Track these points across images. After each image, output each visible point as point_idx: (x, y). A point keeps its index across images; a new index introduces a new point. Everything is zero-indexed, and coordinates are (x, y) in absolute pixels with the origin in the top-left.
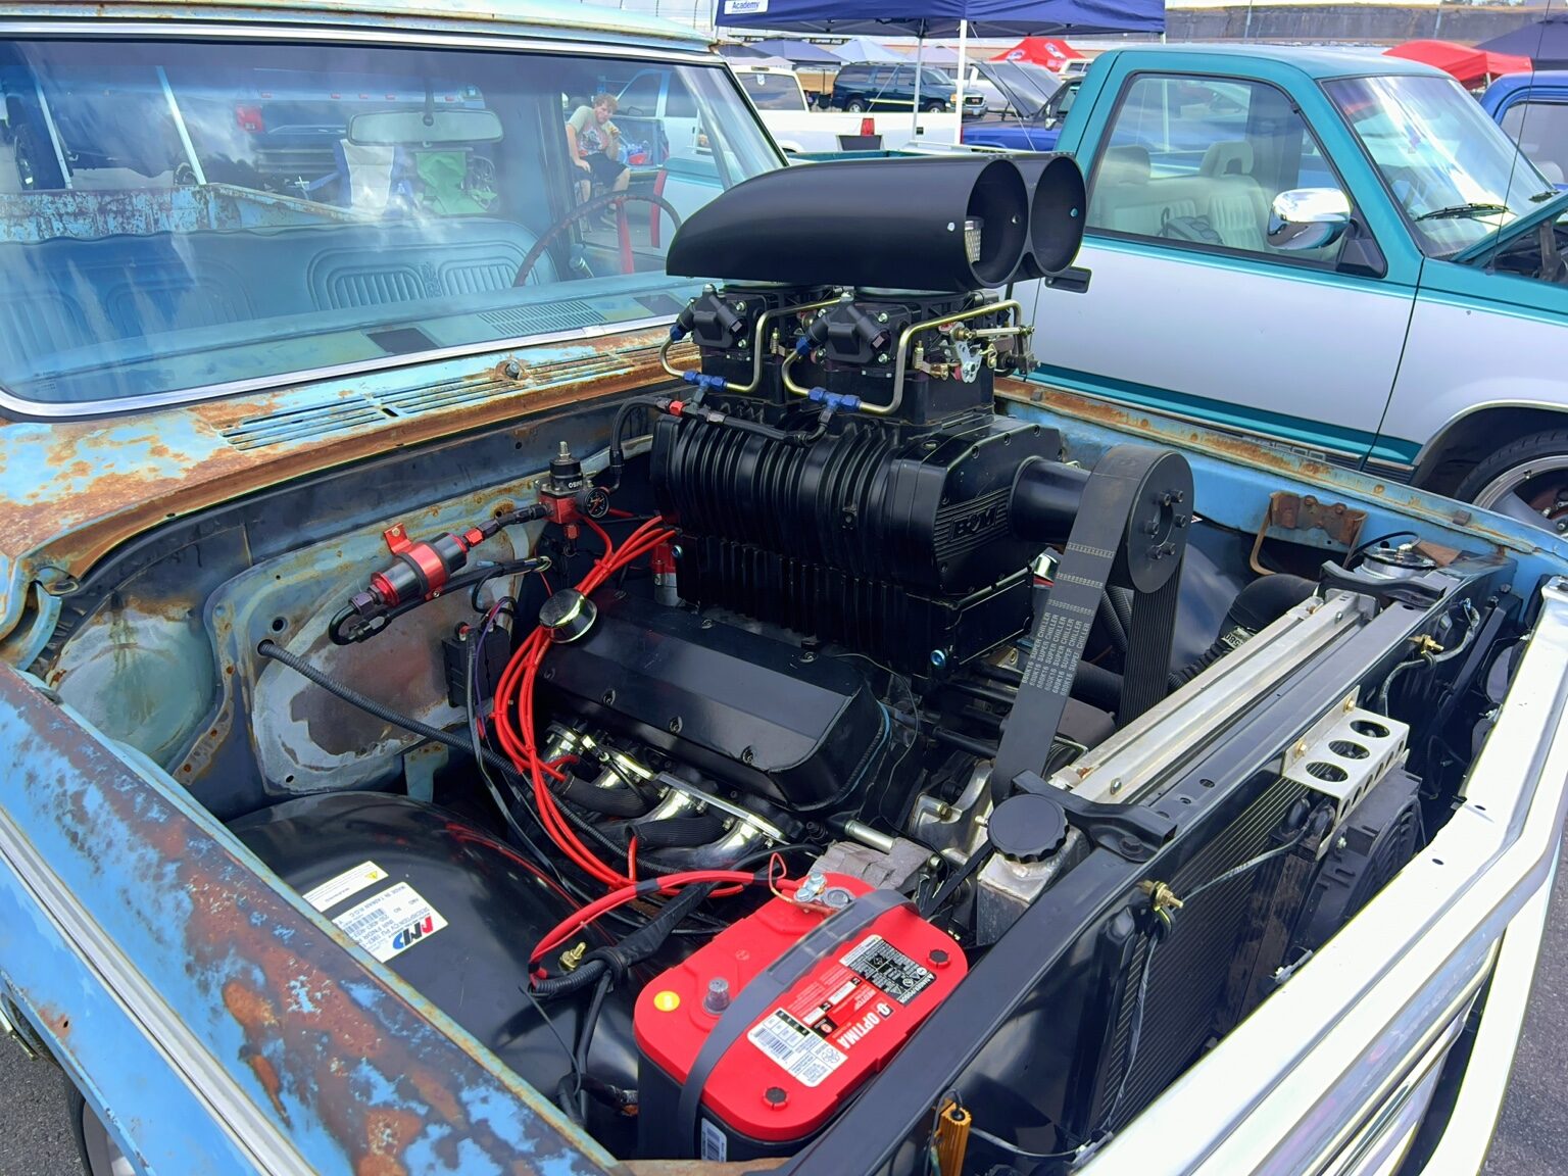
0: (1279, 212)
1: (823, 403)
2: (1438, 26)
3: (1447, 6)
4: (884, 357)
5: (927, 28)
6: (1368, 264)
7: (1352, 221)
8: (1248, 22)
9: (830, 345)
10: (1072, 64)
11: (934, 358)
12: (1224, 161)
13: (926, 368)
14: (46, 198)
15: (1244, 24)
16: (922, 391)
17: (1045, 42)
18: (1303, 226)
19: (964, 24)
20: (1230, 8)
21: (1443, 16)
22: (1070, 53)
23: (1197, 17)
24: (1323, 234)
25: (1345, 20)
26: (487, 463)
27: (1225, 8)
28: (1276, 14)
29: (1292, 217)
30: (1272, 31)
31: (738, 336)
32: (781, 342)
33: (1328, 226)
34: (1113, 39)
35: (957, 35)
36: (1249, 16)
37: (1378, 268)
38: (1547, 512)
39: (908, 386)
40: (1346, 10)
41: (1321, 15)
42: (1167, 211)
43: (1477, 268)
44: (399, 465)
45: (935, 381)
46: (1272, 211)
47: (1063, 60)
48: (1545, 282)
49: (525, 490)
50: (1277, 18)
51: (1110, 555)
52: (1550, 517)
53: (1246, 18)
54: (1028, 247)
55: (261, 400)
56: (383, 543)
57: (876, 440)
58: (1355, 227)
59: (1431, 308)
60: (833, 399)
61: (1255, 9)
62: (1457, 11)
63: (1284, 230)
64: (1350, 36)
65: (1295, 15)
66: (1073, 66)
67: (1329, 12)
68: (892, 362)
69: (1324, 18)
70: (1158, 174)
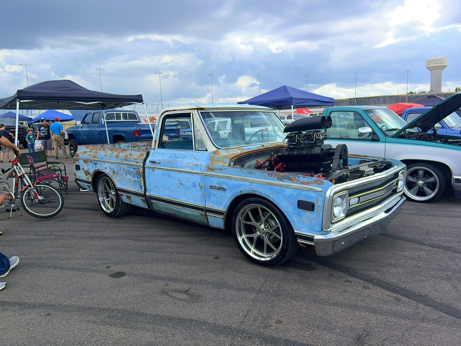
0: (360, 131)
1: (306, 143)
2: (407, 100)
3: (408, 95)
4: (312, 137)
5: (281, 107)
6: (376, 139)
7: (373, 132)
8: (355, 102)
9: (306, 136)
10: (311, 114)
11: (318, 136)
12: (350, 126)
13: (317, 137)
14: (140, 143)
15: (354, 102)
16: (317, 140)
17: (303, 110)
18: (364, 133)
19: (292, 106)
20: (350, 99)
21: (408, 97)
22: (310, 112)
23: (342, 101)
24: (368, 134)
25: (382, 100)
26: (264, 155)
27: (349, 99)
28: (363, 99)
29: (362, 132)
30: (362, 103)
31: (294, 137)
32: (299, 138)
33: (369, 133)
34: (320, 108)
35: (291, 108)
36: (356, 100)
37: (379, 140)
38: (415, 178)
39: (315, 140)
40: (381, 98)
41: (375, 99)
42: (340, 135)
43: (395, 138)
44: (257, 154)
45: (318, 139)
46: (359, 132)
47: (308, 113)
48: (406, 139)
49: (268, 158)
50: (363, 100)
51: (339, 154)
52: (416, 179)
53: (355, 101)
54: (327, 125)
55: (241, 148)
56: (256, 162)
57: (311, 146)
58: (374, 133)
59: (388, 145)
60: (307, 142)
61: (357, 99)
62: (412, 96)
63: (361, 134)
64: (383, 104)
65: (368, 99)
66: (311, 115)
67: (377, 98)
68: (314, 137)
69: (376, 100)
70: (338, 129)
